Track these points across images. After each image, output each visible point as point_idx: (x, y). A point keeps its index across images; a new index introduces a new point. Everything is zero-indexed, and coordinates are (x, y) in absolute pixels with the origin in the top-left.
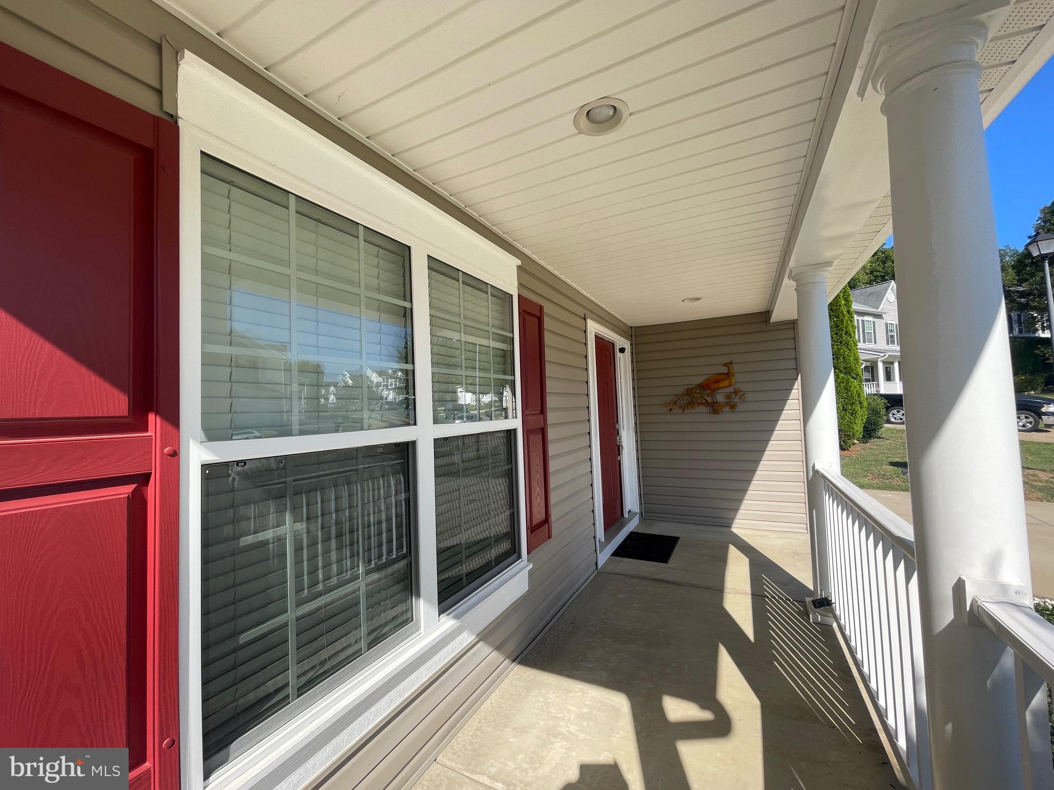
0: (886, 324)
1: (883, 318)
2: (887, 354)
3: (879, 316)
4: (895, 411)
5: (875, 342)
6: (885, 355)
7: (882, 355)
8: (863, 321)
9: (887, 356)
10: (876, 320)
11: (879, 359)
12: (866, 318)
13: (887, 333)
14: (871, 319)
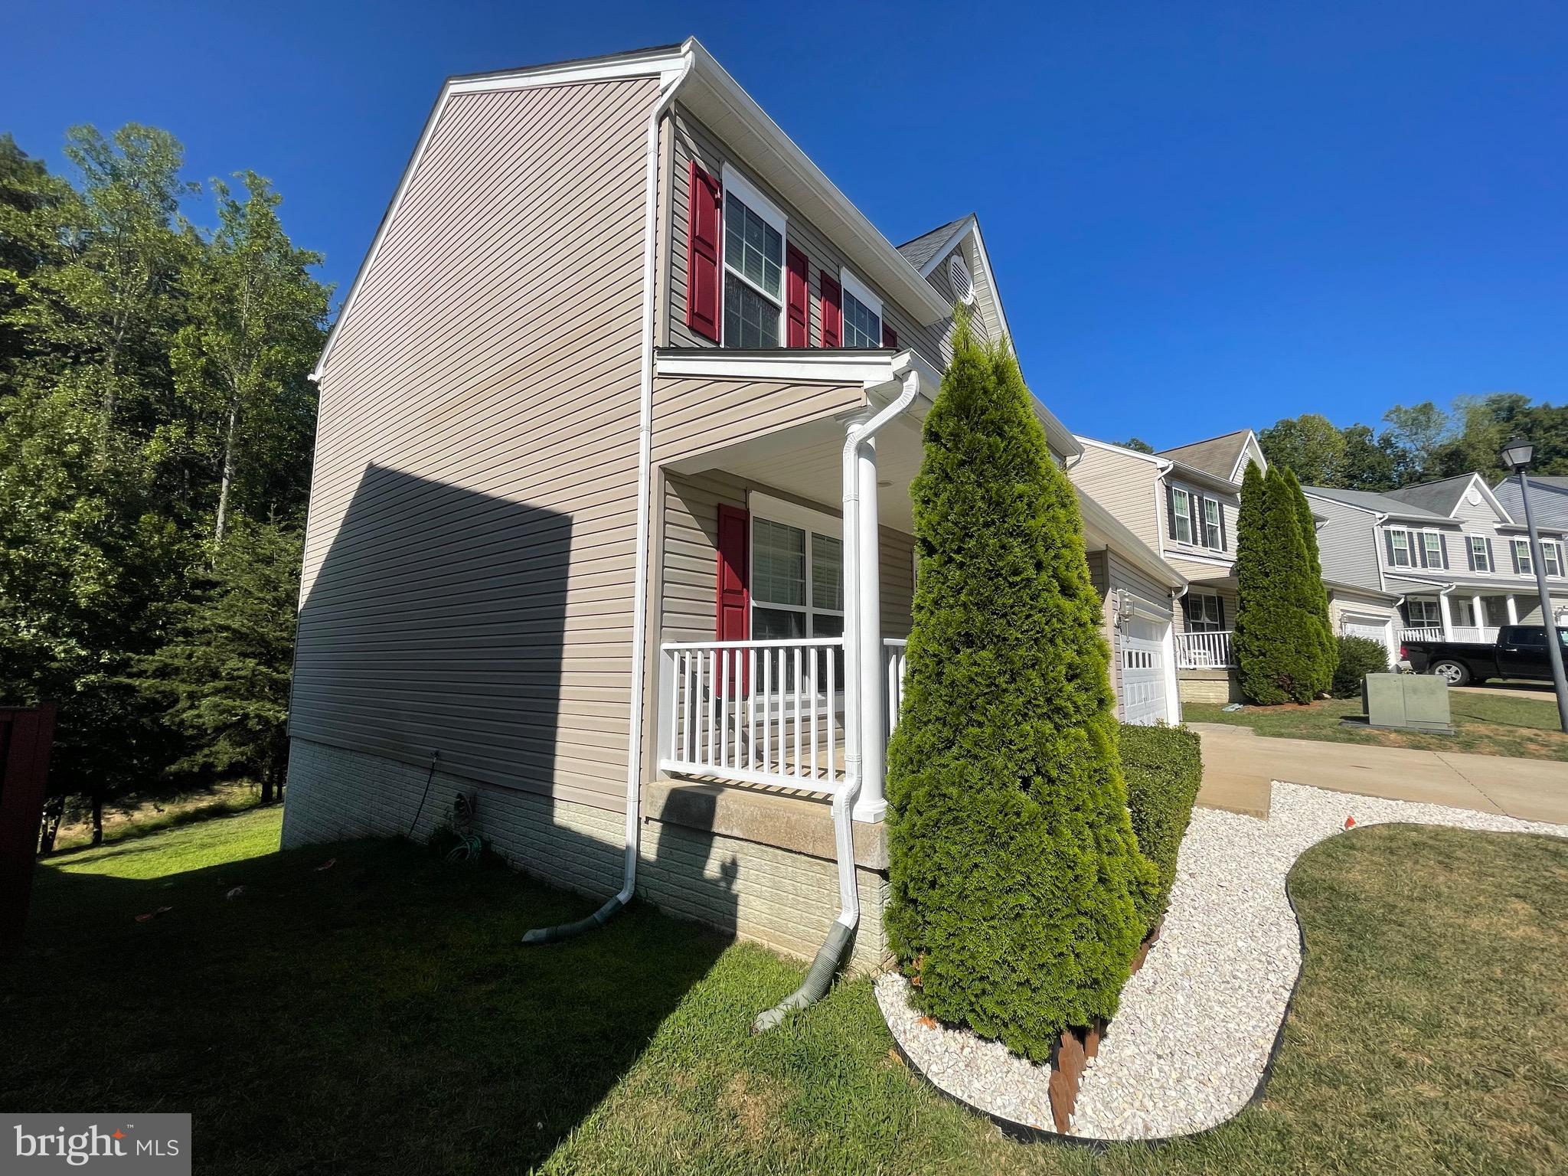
0: (1468, 539)
1: (1461, 530)
2: (1455, 585)
3: (1454, 527)
4: (1443, 667)
5: (1446, 567)
6: (1450, 587)
7: (1446, 585)
8: (1420, 535)
9: (1454, 587)
10: (1447, 533)
11: (1442, 592)
12: (1425, 530)
13: (1470, 552)
14: (1436, 531)
